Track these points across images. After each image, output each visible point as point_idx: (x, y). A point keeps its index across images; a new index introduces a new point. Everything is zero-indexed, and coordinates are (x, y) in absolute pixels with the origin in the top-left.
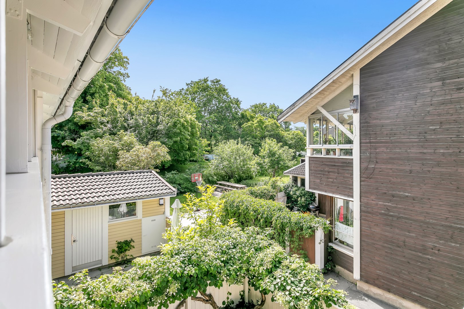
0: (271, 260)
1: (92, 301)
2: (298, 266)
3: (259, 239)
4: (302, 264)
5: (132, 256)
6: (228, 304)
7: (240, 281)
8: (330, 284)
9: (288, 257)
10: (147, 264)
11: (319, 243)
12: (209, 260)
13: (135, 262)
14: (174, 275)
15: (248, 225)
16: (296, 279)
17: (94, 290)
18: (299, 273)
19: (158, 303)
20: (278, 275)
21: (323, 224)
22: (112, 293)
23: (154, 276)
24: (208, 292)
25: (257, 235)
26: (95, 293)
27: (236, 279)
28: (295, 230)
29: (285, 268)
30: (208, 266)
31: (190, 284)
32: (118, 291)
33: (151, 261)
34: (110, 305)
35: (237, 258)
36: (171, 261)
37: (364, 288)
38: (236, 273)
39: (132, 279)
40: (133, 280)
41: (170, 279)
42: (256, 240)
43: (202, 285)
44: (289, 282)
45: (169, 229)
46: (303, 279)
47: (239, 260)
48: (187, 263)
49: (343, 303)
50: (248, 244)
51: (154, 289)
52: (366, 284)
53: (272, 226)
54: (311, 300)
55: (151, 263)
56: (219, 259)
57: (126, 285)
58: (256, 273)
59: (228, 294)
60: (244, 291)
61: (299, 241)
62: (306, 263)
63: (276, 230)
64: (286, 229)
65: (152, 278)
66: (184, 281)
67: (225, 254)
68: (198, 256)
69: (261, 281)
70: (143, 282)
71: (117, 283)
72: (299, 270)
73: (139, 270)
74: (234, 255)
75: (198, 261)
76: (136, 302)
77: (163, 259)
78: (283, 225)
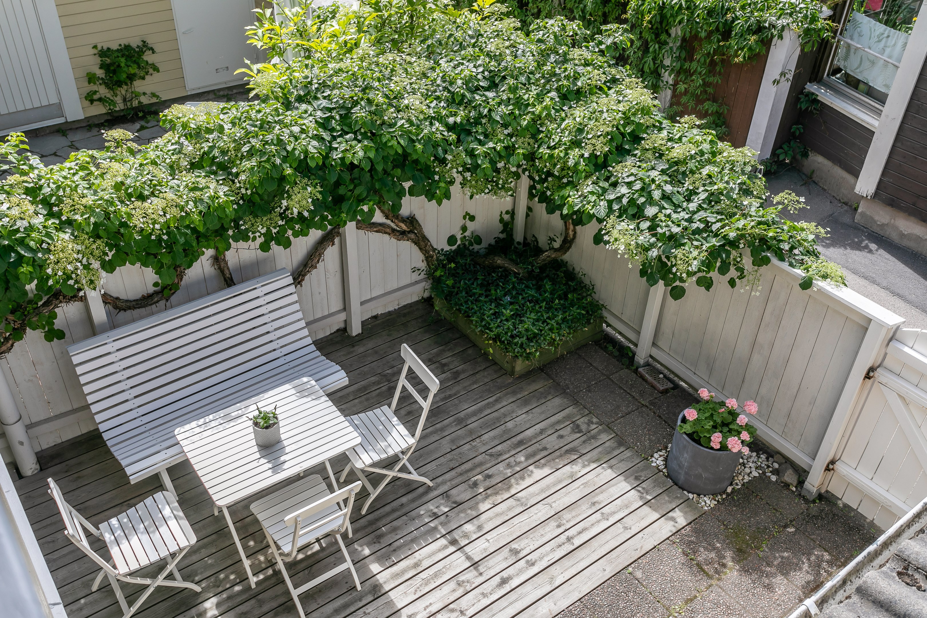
0: (610, 129)
1: (62, 223)
2: (693, 152)
3: (576, 62)
4: (706, 147)
5: (158, 97)
6: (464, 245)
7: (503, 187)
8: (780, 207)
9: (666, 123)
10: (211, 126)
11: (774, 82)
12: (409, 121)
13: (169, 118)
14: (300, 161)
15: (539, 11)
16: (680, 190)
17: (61, 193)
18: (692, 172)
19: (258, 234)
20: (624, 175)
21: (806, 17)
22: (119, 203)
23: (238, 162)
24: (405, 211)
25: (573, 46)
26: (67, 201)
27: (492, 181)
28: (703, 35)
29: (649, 155)
30: (407, 140)
31: (351, 187)
32: (133, 199)
33: (222, 117)
34: (119, 232)
35: (498, 118)
36: (288, 120)
37: (876, 218)
38: (493, 163)
39: (171, 167)
40: (173, 169)
41: (289, 171)
42: (569, 66)
43: (388, 191)
44: (657, 195)
45: (268, 12)
46: (701, 189)
47: (505, 126)
48: (338, 128)
49: (806, 258)
50: (538, 76)
51: (242, 198)
52: (889, 209)
53: (624, 16)
54: (714, 246)
55: (222, 123)
56: (440, 118)
57: (154, 182)
58: (555, 165)
59: (464, 218)
60: (512, 213)
61: (710, 72)
62: (720, 145)
63: (638, 31)
64: (673, 31)
65: (231, 168)
66: (333, 179)
67: (460, 104)
68: (374, 108)
69: (568, 188)
70: (205, 176)
71: (126, 176)
72: (692, 165)
73: (186, 143)
74: (490, 110)
75: (372, 122)
76: (194, 230)
77: (259, 111)
78: (663, 17)
